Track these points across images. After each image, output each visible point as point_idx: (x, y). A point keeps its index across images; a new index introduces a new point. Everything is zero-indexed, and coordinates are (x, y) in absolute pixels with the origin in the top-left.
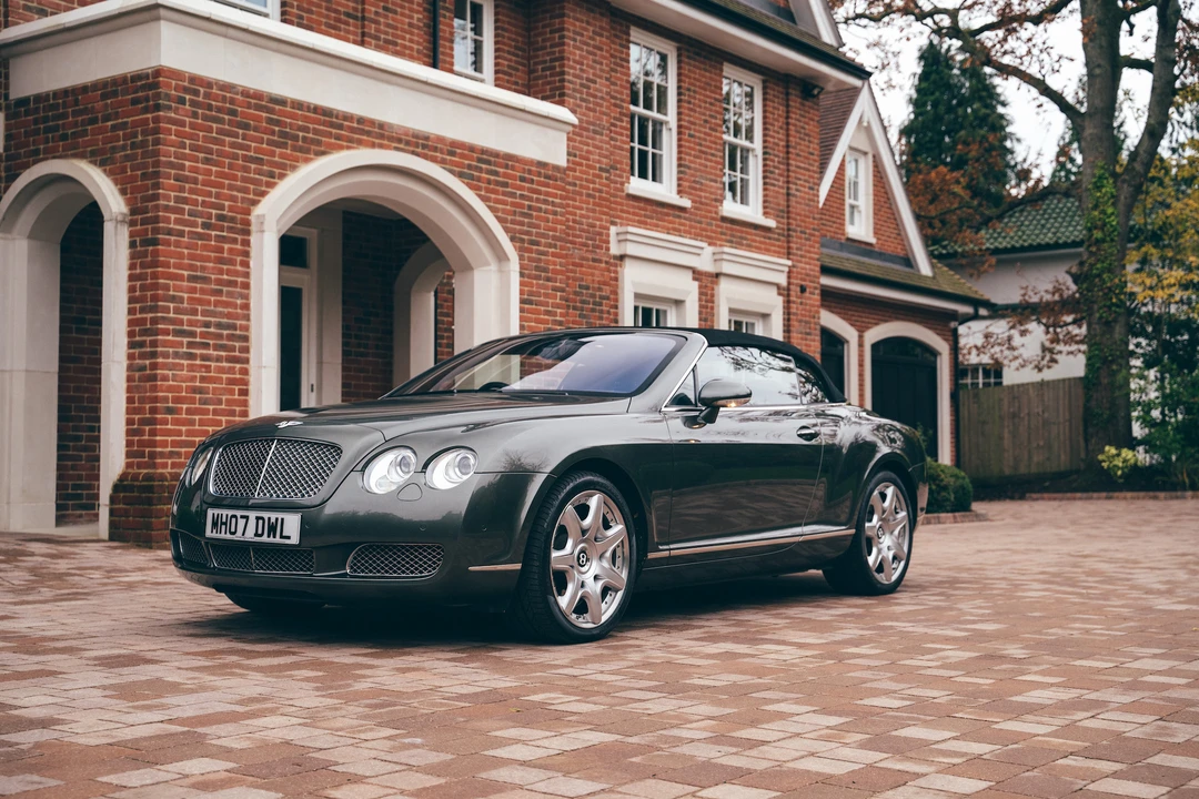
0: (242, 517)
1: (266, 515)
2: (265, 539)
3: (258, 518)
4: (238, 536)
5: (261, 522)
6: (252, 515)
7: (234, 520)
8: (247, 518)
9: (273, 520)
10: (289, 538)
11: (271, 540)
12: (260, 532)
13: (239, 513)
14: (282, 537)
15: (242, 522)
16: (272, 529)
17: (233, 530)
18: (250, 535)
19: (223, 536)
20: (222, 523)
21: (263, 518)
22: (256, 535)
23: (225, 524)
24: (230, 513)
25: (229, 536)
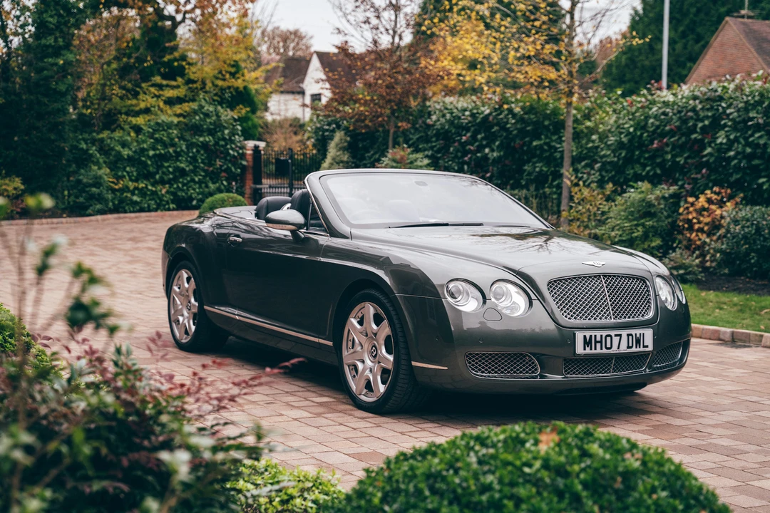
0: (616, 335)
1: (633, 332)
2: (634, 349)
3: (628, 335)
4: (614, 350)
5: (630, 337)
6: (624, 333)
7: (609, 339)
8: (620, 336)
9: (638, 336)
10: (647, 346)
11: (638, 350)
12: (630, 345)
13: (613, 333)
14: (644, 347)
15: (616, 340)
16: (638, 341)
17: (609, 345)
18: (623, 348)
19: (598, 351)
20: (596, 342)
21: (631, 335)
22: (628, 347)
23: (601, 342)
24: (604, 333)
25: (605, 351)
